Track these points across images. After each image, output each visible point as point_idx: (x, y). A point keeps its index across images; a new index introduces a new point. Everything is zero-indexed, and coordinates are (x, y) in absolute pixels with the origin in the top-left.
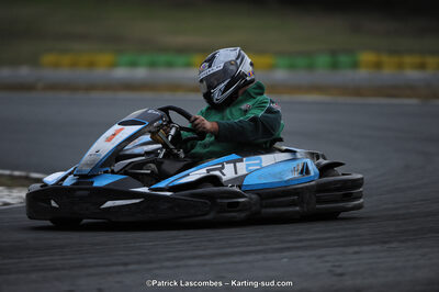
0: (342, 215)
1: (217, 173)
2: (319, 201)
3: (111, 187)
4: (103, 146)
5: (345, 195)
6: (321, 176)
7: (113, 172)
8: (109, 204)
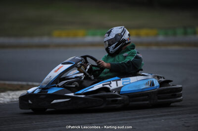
0: (172, 104)
1: (108, 86)
2: (159, 98)
3: (56, 93)
4: (53, 74)
5: (172, 95)
6: (160, 86)
7: (58, 87)
8: (55, 101)
